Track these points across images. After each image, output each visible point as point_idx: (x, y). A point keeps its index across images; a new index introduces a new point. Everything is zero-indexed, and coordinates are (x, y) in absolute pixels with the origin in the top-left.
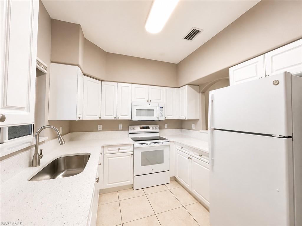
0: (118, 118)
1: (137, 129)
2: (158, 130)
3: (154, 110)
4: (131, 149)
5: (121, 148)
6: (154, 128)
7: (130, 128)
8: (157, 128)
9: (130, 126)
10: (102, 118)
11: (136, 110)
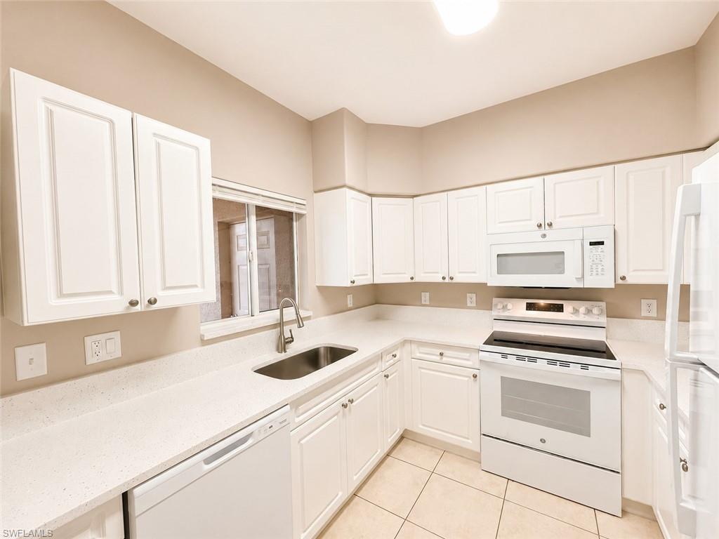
0: (452, 278)
1: (518, 308)
2: (603, 320)
3: (563, 252)
4: (473, 361)
5: (446, 353)
6: (582, 310)
7: (496, 305)
8: (595, 311)
9: (495, 300)
10: (416, 280)
11: (498, 255)
